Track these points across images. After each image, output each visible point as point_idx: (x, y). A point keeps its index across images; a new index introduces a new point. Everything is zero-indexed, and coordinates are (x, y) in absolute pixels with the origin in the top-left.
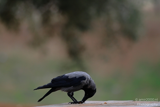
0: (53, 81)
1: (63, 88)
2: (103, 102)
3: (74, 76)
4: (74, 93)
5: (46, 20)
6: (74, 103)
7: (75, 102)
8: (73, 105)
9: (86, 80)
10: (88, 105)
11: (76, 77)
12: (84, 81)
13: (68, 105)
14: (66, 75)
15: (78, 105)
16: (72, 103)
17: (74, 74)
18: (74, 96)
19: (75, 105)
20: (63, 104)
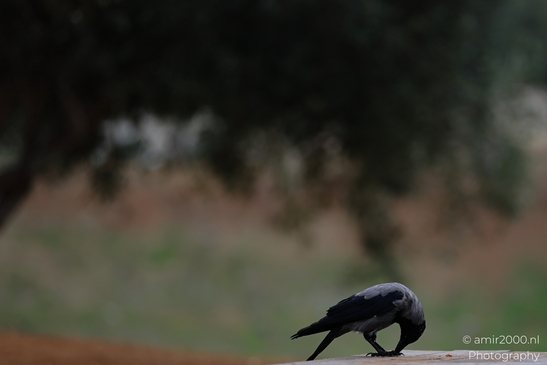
0: (331, 311)
1: (355, 324)
2: (443, 354)
3: (378, 293)
4: (378, 334)
5: (314, 170)
6: (378, 355)
7: (381, 353)
8: (376, 359)
9: (405, 297)
10: (411, 359)
11: (380, 295)
12: (400, 301)
13: (366, 360)
14: (358, 294)
15: (387, 359)
16: (373, 355)
17: (375, 289)
18: (377, 341)
19: (380, 359)
20: (354, 358)
